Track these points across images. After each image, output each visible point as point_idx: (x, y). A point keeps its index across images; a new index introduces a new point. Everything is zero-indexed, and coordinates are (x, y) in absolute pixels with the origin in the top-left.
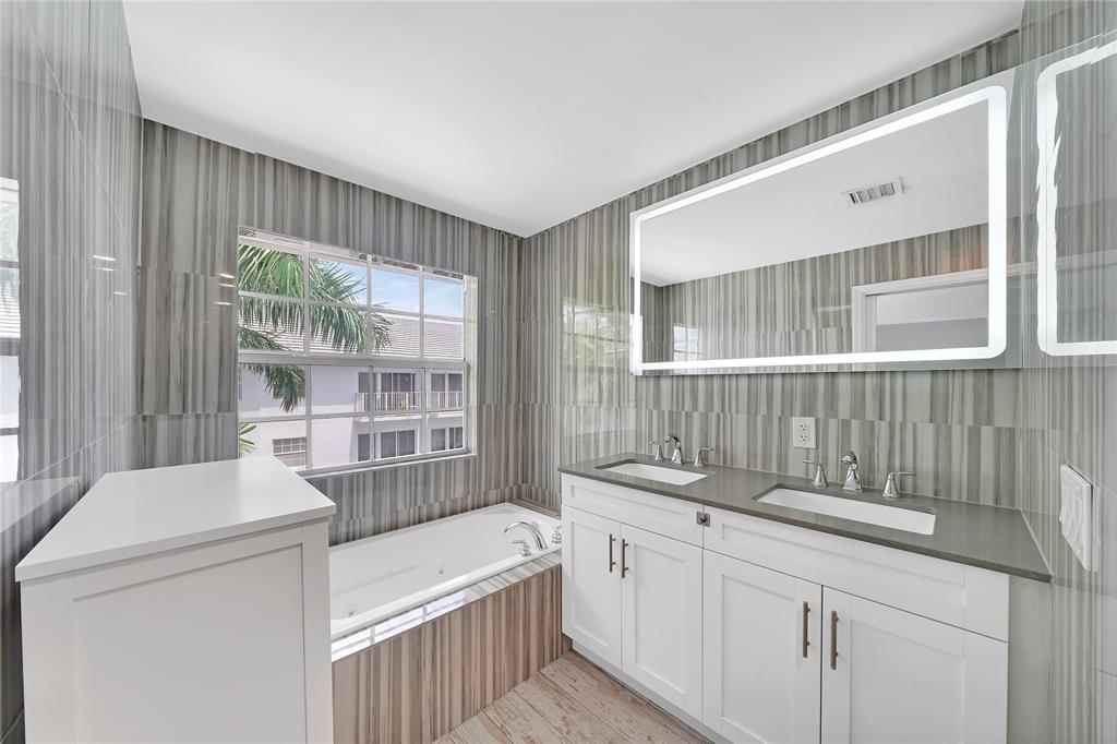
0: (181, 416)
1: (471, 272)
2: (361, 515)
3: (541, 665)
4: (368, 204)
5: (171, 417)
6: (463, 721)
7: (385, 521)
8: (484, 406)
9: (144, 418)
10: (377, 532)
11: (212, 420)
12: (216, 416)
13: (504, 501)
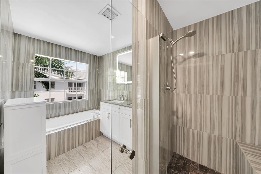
0: (21, 91)
1: (87, 63)
2: (61, 111)
3: (96, 137)
4: (64, 49)
5: (19, 92)
6: (78, 146)
7: (67, 112)
8: (90, 90)
9: (13, 91)
10: (65, 115)
11: (28, 92)
12: (29, 91)
13: (94, 109)
